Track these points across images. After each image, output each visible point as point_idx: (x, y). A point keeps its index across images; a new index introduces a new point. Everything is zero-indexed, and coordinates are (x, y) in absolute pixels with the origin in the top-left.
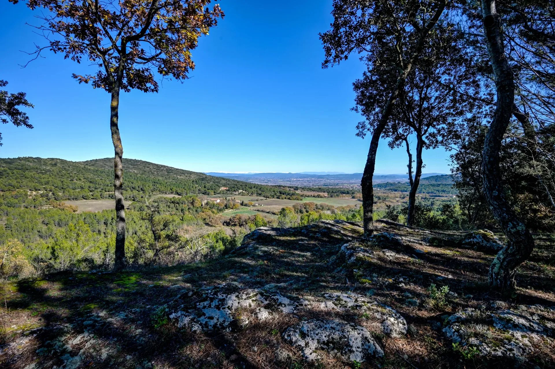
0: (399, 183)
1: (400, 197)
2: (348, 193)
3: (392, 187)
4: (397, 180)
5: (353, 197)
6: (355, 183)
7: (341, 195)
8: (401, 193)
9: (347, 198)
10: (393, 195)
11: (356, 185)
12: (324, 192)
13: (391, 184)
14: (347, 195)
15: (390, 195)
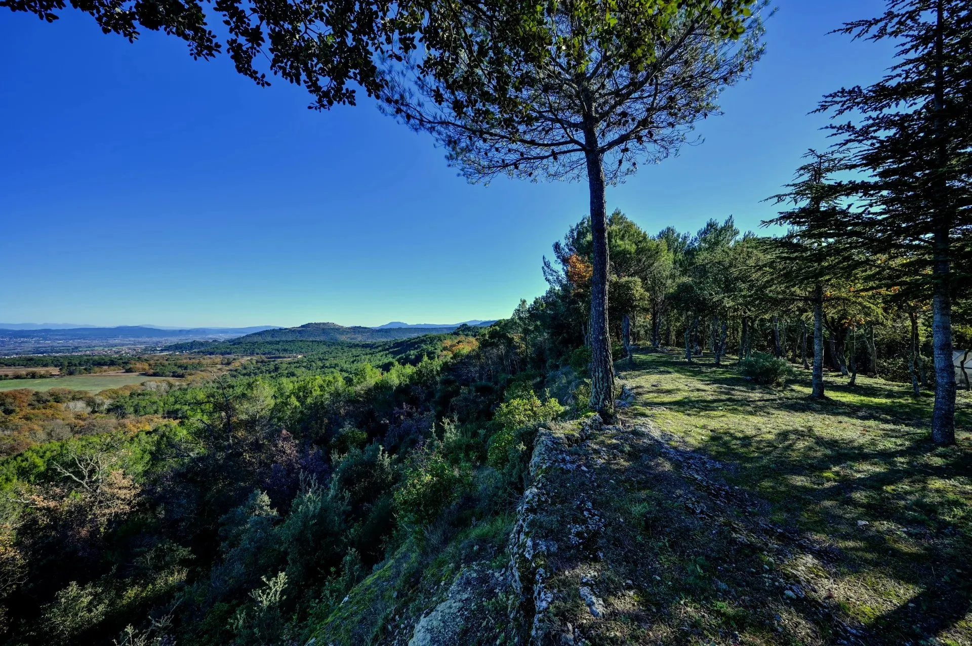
0: (215, 341)
1: (222, 364)
2: (112, 363)
3: (203, 349)
4: (210, 336)
5: (129, 371)
6: (123, 345)
7: (96, 369)
8: (221, 356)
9: (112, 373)
10: (209, 361)
11: (124, 348)
12: (46, 365)
13: (202, 344)
14: (112, 368)
15: (204, 362)
